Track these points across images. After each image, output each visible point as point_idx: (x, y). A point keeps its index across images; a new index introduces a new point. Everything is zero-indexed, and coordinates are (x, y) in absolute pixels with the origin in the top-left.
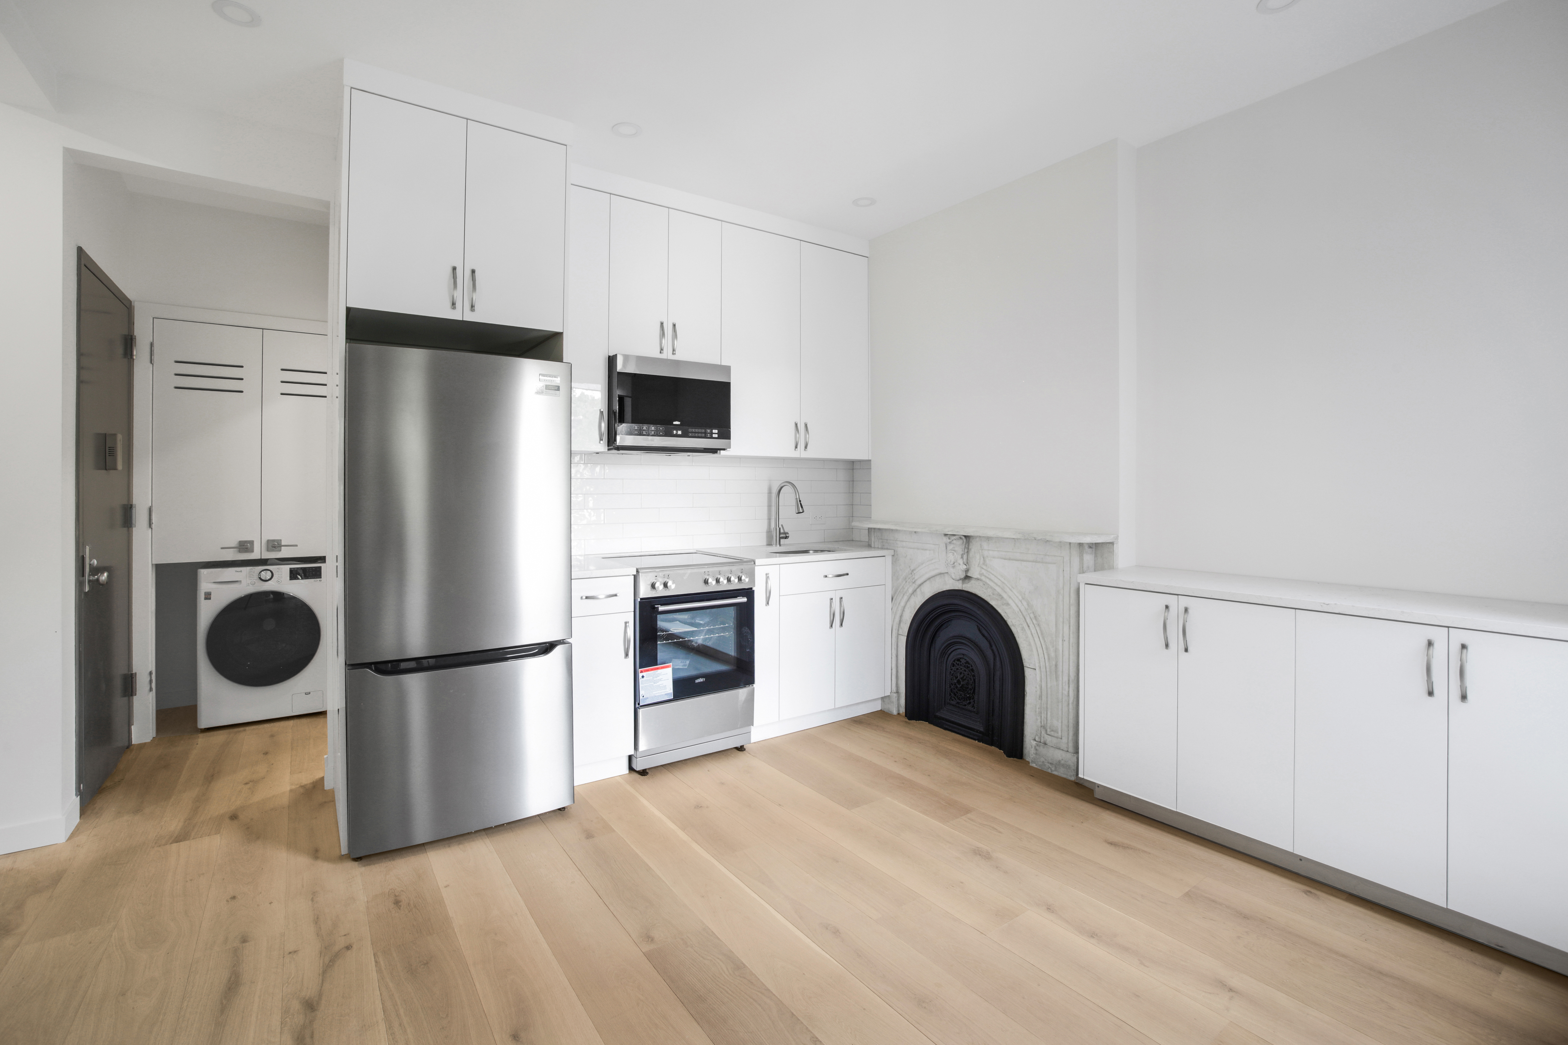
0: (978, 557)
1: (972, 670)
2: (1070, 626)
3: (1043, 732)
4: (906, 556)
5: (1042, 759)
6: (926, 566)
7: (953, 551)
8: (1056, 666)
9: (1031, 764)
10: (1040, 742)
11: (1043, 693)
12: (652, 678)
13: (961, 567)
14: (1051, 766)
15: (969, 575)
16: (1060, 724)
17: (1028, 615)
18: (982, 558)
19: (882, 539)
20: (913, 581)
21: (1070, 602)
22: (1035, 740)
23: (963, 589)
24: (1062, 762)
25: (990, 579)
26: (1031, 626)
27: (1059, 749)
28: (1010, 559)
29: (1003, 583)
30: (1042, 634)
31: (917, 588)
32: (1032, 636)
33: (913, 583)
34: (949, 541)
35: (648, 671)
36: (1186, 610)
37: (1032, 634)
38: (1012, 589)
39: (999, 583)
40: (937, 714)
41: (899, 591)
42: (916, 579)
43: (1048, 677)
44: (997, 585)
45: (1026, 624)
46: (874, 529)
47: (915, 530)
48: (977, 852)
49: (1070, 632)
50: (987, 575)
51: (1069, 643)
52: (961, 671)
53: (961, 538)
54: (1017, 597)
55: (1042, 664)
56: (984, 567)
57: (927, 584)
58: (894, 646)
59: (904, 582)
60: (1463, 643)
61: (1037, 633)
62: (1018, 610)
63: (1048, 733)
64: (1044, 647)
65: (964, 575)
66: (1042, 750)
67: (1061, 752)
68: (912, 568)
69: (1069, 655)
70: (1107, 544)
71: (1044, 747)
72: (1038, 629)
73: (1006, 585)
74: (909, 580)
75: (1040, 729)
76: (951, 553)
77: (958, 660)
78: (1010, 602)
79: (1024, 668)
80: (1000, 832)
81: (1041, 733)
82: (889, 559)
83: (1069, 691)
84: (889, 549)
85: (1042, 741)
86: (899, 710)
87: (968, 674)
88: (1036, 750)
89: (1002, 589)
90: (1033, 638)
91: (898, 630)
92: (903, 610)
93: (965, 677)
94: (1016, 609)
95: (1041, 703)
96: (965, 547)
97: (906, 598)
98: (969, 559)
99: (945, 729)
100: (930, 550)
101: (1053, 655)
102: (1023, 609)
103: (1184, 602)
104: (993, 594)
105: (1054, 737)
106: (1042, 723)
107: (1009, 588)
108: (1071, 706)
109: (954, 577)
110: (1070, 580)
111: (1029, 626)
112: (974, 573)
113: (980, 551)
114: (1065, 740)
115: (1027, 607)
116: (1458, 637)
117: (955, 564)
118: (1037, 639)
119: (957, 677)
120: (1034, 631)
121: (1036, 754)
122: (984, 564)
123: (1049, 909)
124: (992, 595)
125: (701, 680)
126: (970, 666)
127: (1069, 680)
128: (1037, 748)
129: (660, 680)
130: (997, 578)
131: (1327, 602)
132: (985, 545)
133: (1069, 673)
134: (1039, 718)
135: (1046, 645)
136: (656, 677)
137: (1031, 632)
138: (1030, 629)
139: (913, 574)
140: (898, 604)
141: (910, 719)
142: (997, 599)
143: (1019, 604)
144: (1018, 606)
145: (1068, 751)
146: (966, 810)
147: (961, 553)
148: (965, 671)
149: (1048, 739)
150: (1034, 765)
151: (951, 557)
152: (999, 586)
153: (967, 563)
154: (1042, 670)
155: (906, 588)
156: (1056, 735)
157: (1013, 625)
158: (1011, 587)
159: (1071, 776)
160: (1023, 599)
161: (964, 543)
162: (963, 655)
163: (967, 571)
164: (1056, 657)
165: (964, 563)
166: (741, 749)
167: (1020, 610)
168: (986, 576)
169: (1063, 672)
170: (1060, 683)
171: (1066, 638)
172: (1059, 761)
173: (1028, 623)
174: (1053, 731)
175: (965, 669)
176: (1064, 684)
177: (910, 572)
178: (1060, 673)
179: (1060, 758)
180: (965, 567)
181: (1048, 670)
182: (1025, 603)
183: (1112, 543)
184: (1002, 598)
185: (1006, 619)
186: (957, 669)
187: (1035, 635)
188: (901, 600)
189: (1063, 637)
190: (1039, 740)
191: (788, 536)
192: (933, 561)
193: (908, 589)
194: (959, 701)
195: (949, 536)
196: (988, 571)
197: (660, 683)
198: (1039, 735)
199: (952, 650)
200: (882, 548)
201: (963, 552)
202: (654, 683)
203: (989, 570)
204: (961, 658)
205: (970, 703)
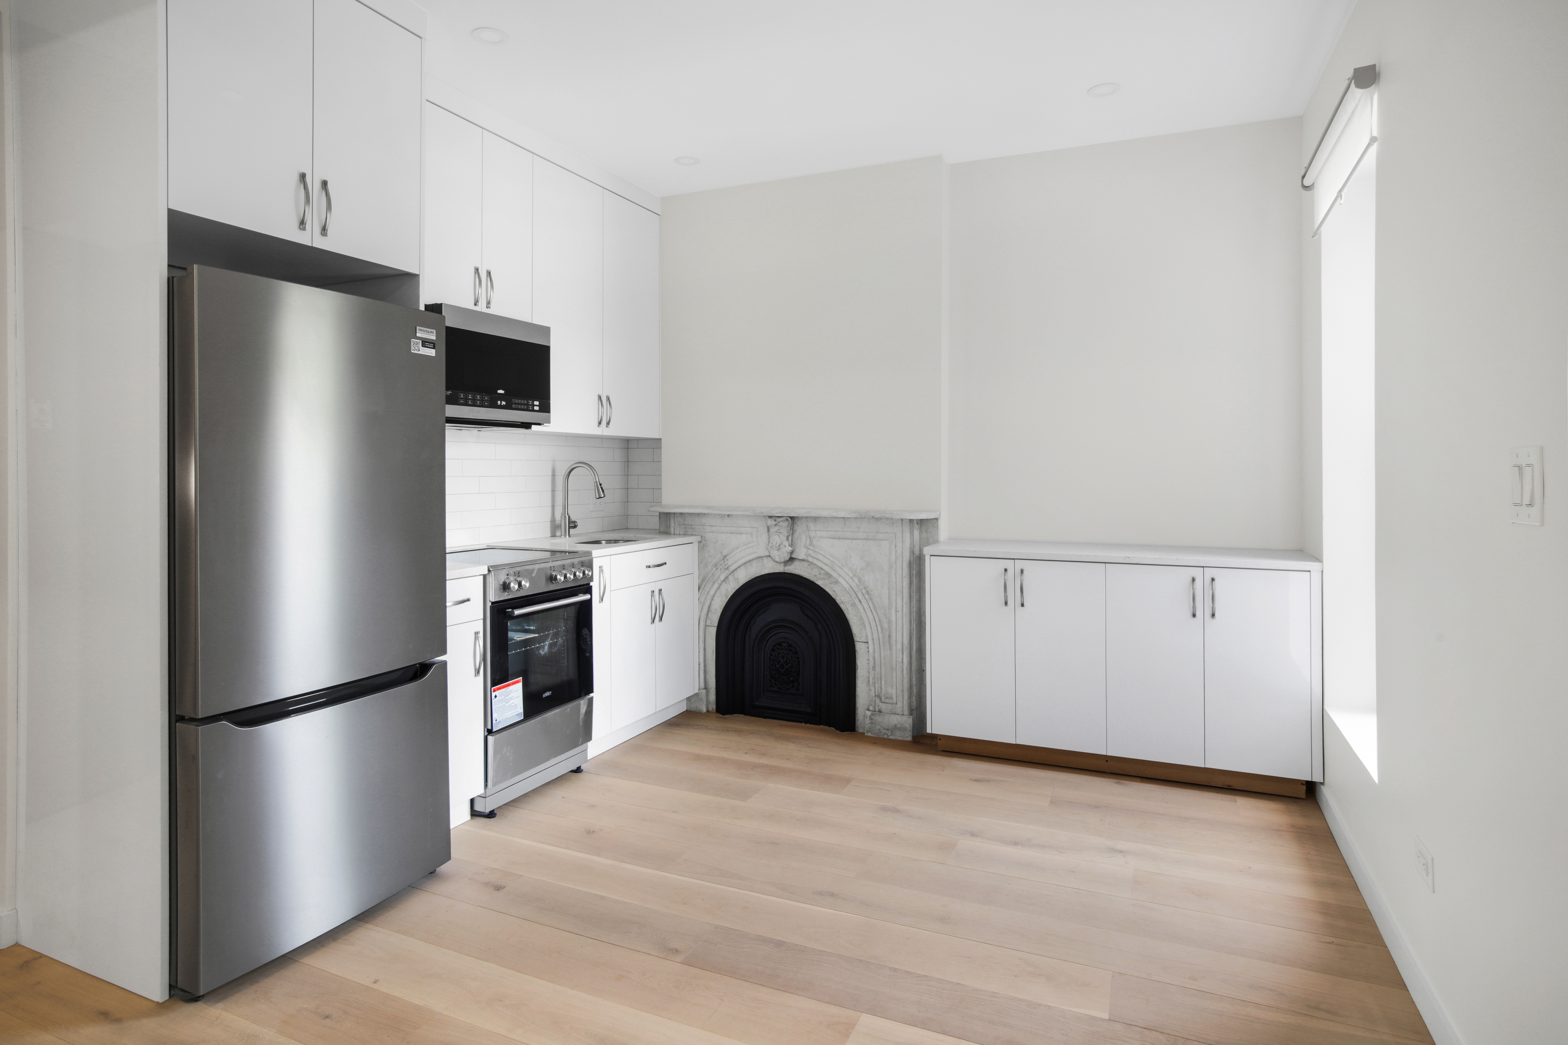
0: (804, 538)
1: (796, 653)
2: (903, 597)
3: (877, 701)
4: (717, 541)
5: (878, 727)
6: (741, 551)
7: (778, 534)
8: (889, 636)
9: (866, 734)
10: (875, 711)
11: (876, 664)
12: (504, 697)
13: (787, 549)
14: (886, 732)
15: (793, 556)
16: (895, 691)
17: (860, 591)
18: (809, 539)
19: (684, 525)
20: (726, 567)
21: (902, 575)
22: (868, 710)
23: (785, 571)
24: (899, 726)
25: (817, 559)
26: (863, 601)
27: (895, 714)
28: (839, 538)
29: (833, 562)
30: (874, 607)
31: (730, 575)
32: (865, 610)
33: (726, 569)
34: (775, 523)
35: (500, 688)
36: (1022, 571)
37: (864, 609)
38: (842, 567)
39: (828, 562)
40: (756, 703)
41: (707, 579)
42: (729, 565)
43: (882, 647)
44: (825, 564)
45: (857, 599)
46: (674, 513)
47: (729, 513)
48: (884, 809)
49: (903, 602)
50: (814, 555)
51: (903, 613)
52: (783, 654)
53: (787, 520)
54: (848, 575)
55: (875, 636)
56: (811, 548)
57: (743, 569)
58: (702, 639)
59: (715, 569)
60: (1212, 577)
61: (869, 607)
62: (849, 587)
63: (883, 701)
64: (877, 620)
65: (789, 556)
66: (878, 718)
67: (897, 716)
68: (724, 554)
69: (903, 624)
70: (932, 520)
71: (879, 715)
72: (870, 603)
73: (836, 564)
74: (721, 567)
75: (874, 699)
76: (777, 536)
77: (779, 644)
78: (841, 580)
79: (854, 643)
80: (889, 791)
81: (875, 702)
82: (696, 545)
83: (903, 659)
84: (695, 535)
85: (876, 710)
86: (707, 708)
87: (792, 657)
88: (871, 719)
89: (831, 568)
90: (866, 612)
91: (706, 621)
92: (712, 599)
93: (788, 661)
94: (847, 586)
95: (875, 674)
96: (791, 528)
97: (716, 586)
98: (793, 540)
99: (766, 717)
100: (747, 534)
101: (886, 626)
102: (853, 585)
103: (1020, 564)
104: (820, 574)
105: (888, 703)
106: (877, 692)
107: (839, 566)
108: (905, 671)
109: (777, 560)
110: (902, 555)
111: (860, 602)
112: (800, 554)
113: (807, 532)
114: (900, 705)
115: (858, 583)
116: (1210, 573)
117: (781, 546)
118: (869, 614)
119: (780, 662)
120: (866, 606)
121: (872, 723)
122: (810, 544)
123: (973, 834)
124: (818, 574)
125: (548, 694)
126: (793, 648)
127: (903, 648)
128: (873, 717)
129: (512, 698)
130: (826, 557)
131: (1128, 556)
132: (812, 526)
133: (903, 641)
134: (873, 689)
135: (879, 618)
136: (508, 695)
137: (863, 607)
138: (862, 604)
139: (725, 560)
140: (706, 593)
141: (723, 714)
142: (824, 579)
143: (850, 581)
144: (848, 583)
145: (903, 715)
146: (847, 781)
147: (787, 535)
148: (788, 654)
149: (883, 707)
150: (870, 734)
151: (776, 539)
152: (828, 565)
153: (792, 544)
154: (875, 642)
155: (717, 575)
156: (891, 701)
157: (842, 602)
158: (841, 566)
159: (907, 737)
160: (854, 576)
161: (790, 525)
162: (785, 638)
163: (792, 552)
164: (890, 627)
165: (789, 545)
166: (578, 770)
167: (851, 587)
168: (813, 557)
169: (896, 641)
170: (894, 652)
171: (900, 609)
172: (896, 726)
173: (860, 599)
174: (887, 698)
175: (788, 652)
176: (898, 652)
177: (722, 558)
178: (893, 643)
179: (896, 722)
180: (790, 549)
181: (881, 640)
182: (856, 580)
183: (937, 519)
184: (831, 576)
185: (834, 597)
186: (779, 654)
187: (868, 610)
188: (710, 588)
189: (896, 608)
190: (874, 710)
191: (577, 526)
192: (750, 545)
193: (719, 577)
194: (781, 686)
195: (774, 518)
196: (815, 552)
197: (512, 701)
198: (873, 704)
199: (771, 635)
200: (685, 535)
201: (789, 534)
202: (507, 703)
203: (817, 550)
204: (782, 642)
205: (793, 686)
